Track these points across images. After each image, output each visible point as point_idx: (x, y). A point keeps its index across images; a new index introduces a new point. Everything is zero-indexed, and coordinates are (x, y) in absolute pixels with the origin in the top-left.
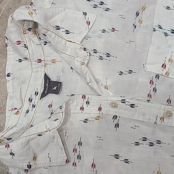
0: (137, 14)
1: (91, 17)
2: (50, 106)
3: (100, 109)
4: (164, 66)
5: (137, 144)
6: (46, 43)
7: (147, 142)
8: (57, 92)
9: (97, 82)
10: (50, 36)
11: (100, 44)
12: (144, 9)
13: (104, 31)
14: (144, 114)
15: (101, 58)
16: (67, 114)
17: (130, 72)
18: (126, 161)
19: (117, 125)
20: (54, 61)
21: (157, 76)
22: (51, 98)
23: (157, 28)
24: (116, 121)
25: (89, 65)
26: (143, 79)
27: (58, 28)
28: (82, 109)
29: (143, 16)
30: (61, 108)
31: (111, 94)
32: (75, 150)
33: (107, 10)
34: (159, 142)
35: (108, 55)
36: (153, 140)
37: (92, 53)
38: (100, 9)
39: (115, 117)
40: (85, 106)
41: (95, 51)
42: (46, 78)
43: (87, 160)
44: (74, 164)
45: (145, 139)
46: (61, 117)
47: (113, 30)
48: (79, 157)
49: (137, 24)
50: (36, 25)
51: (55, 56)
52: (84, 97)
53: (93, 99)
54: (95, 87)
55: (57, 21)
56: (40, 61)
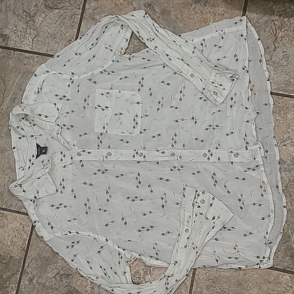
0: (85, 100)
1: (59, 106)
2: (43, 162)
3: (72, 158)
4: (104, 128)
5: (95, 174)
6: (34, 125)
7: (101, 172)
8: (45, 153)
9: (68, 143)
10: (36, 120)
11: (66, 121)
12: (89, 97)
13: (68, 113)
14: (96, 157)
15: (68, 129)
16: (53, 165)
17: (86, 134)
18: (91, 185)
19: (83, 165)
20: (41, 135)
21: (101, 134)
22: (42, 157)
23: (97, 107)
24: (82, 163)
25: (62, 134)
26: (93, 137)
27: (40, 115)
28: (62, 160)
29: (89, 100)
30: (49, 161)
31: (77, 148)
32: (61, 184)
33: (68, 100)
34: (106, 170)
35: (72, 126)
36: (103, 170)
37: (63, 127)
38: (64, 100)
39: (81, 161)
40: (63, 158)
41: (64, 125)
42: (38, 146)
43: (68, 189)
44: (62, 192)
45: (99, 170)
46: (49, 166)
47: (73, 111)
48: (64, 187)
49: (86, 106)
50: (27, 115)
51: (41, 132)
52: (61, 153)
53: (67, 153)
54: (67, 145)
55: (38, 111)
56: (32, 136)
